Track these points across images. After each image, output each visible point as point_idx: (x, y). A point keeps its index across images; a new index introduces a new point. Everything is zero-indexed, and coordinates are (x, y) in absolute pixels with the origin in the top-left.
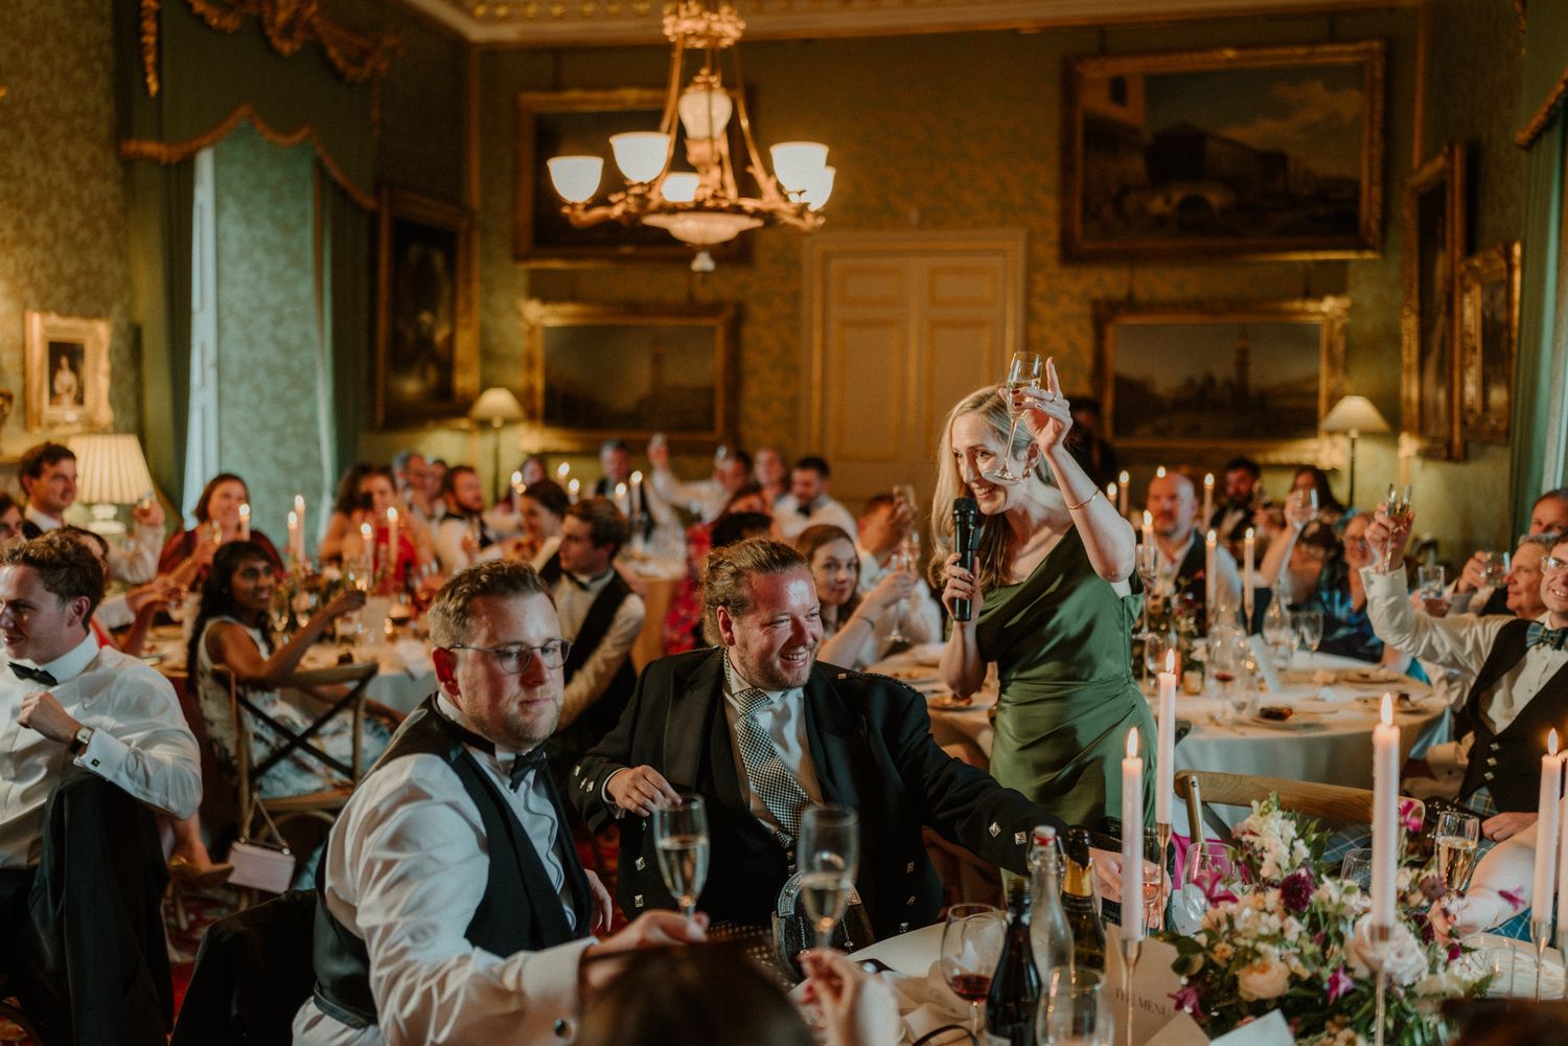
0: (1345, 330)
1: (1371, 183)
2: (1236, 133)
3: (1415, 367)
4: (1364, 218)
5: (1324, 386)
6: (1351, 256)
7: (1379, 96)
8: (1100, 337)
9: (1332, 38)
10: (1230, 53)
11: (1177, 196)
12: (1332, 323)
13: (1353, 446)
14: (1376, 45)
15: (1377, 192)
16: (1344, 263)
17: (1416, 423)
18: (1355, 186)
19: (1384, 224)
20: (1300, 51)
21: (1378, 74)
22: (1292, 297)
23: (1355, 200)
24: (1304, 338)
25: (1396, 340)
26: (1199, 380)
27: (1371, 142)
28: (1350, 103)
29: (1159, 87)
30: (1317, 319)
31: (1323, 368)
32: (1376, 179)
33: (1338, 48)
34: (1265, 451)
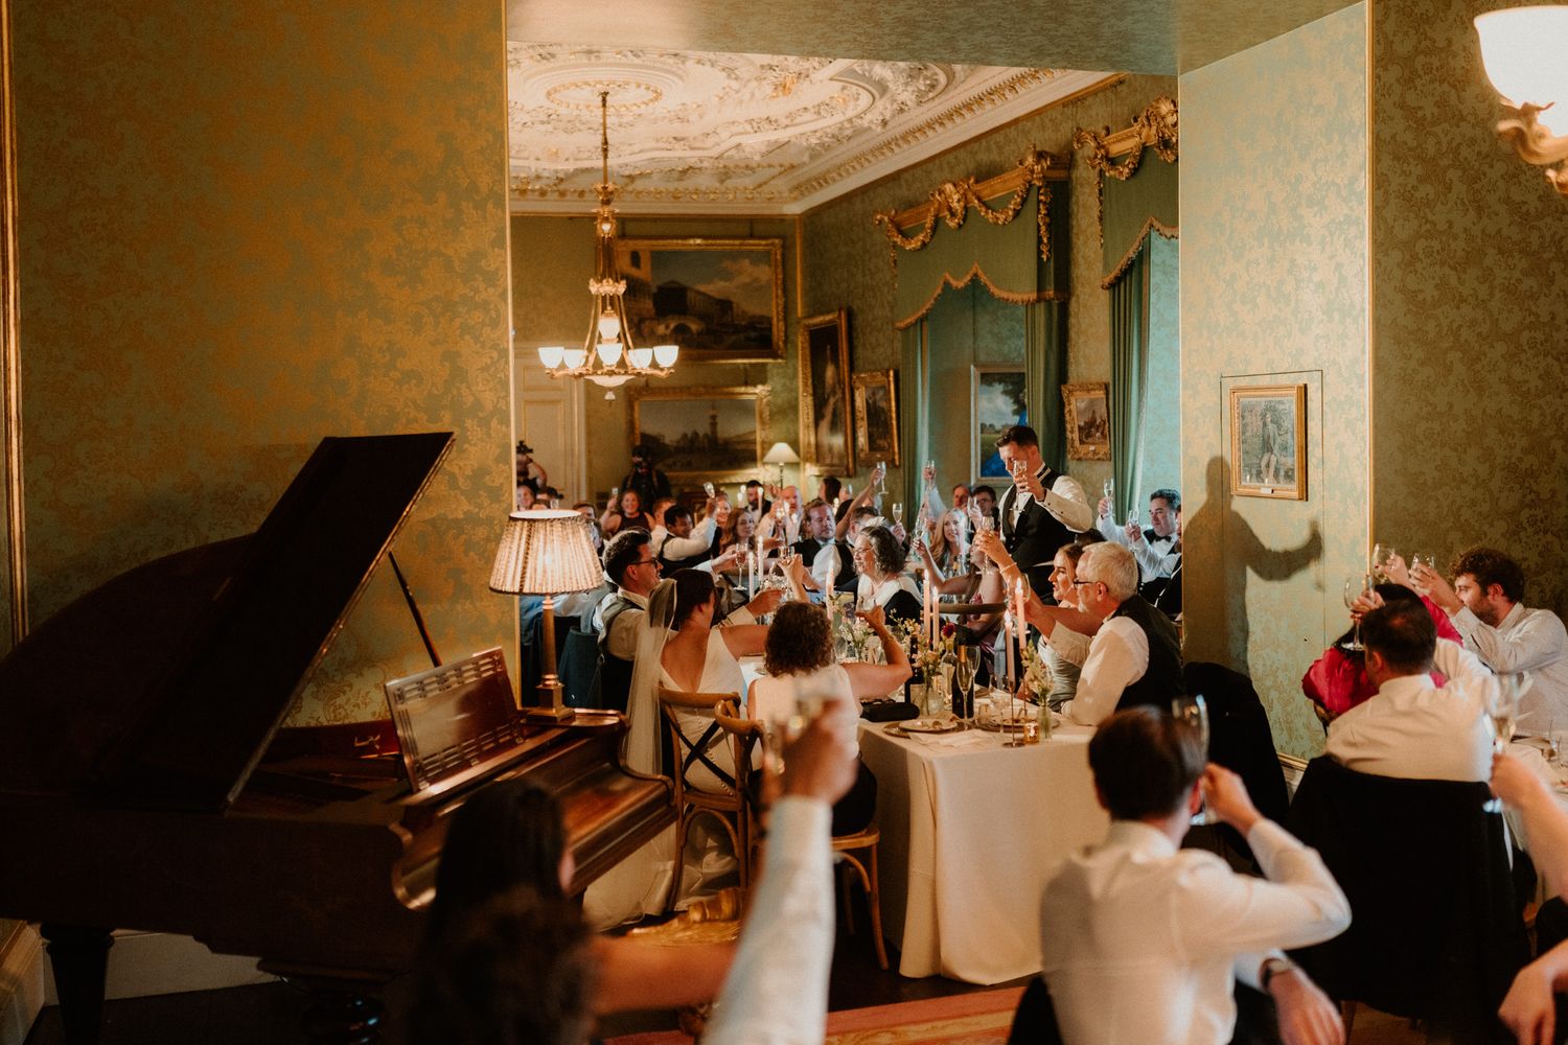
0: (768, 403)
1: (778, 321)
2: (702, 288)
3: (812, 425)
4: (775, 339)
5: (759, 436)
6: (770, 361)
7: (780, 270)
8: (631, 407)
9: (752, 236)
10: (699, 241)
11: (672, 326)
12: (762, 399)
13: (781, 471)
14: (777, 241)
15: (781, 324)
16: (767, 364)
17: (814, 457)
18: (769, 320)
19: (786, 342)
20: (737, 242)
21: (778, 257)
22: (740, 385)
23: (770, 329)
24: (746, 409)
25: (794, 408)
26: (689, 436)
27: (777, 296)
28: (764, 273)
29: (658, 257)
30: (753, 397)
31: (758, 427)
32: (780, 317)
33: (757, 242)
34: (728, 476)
